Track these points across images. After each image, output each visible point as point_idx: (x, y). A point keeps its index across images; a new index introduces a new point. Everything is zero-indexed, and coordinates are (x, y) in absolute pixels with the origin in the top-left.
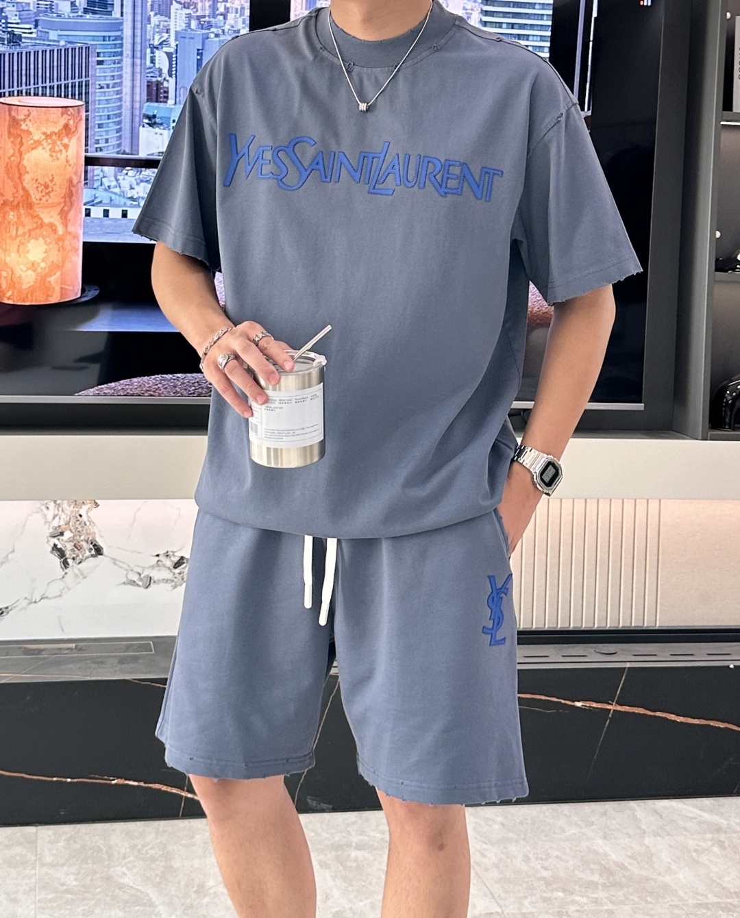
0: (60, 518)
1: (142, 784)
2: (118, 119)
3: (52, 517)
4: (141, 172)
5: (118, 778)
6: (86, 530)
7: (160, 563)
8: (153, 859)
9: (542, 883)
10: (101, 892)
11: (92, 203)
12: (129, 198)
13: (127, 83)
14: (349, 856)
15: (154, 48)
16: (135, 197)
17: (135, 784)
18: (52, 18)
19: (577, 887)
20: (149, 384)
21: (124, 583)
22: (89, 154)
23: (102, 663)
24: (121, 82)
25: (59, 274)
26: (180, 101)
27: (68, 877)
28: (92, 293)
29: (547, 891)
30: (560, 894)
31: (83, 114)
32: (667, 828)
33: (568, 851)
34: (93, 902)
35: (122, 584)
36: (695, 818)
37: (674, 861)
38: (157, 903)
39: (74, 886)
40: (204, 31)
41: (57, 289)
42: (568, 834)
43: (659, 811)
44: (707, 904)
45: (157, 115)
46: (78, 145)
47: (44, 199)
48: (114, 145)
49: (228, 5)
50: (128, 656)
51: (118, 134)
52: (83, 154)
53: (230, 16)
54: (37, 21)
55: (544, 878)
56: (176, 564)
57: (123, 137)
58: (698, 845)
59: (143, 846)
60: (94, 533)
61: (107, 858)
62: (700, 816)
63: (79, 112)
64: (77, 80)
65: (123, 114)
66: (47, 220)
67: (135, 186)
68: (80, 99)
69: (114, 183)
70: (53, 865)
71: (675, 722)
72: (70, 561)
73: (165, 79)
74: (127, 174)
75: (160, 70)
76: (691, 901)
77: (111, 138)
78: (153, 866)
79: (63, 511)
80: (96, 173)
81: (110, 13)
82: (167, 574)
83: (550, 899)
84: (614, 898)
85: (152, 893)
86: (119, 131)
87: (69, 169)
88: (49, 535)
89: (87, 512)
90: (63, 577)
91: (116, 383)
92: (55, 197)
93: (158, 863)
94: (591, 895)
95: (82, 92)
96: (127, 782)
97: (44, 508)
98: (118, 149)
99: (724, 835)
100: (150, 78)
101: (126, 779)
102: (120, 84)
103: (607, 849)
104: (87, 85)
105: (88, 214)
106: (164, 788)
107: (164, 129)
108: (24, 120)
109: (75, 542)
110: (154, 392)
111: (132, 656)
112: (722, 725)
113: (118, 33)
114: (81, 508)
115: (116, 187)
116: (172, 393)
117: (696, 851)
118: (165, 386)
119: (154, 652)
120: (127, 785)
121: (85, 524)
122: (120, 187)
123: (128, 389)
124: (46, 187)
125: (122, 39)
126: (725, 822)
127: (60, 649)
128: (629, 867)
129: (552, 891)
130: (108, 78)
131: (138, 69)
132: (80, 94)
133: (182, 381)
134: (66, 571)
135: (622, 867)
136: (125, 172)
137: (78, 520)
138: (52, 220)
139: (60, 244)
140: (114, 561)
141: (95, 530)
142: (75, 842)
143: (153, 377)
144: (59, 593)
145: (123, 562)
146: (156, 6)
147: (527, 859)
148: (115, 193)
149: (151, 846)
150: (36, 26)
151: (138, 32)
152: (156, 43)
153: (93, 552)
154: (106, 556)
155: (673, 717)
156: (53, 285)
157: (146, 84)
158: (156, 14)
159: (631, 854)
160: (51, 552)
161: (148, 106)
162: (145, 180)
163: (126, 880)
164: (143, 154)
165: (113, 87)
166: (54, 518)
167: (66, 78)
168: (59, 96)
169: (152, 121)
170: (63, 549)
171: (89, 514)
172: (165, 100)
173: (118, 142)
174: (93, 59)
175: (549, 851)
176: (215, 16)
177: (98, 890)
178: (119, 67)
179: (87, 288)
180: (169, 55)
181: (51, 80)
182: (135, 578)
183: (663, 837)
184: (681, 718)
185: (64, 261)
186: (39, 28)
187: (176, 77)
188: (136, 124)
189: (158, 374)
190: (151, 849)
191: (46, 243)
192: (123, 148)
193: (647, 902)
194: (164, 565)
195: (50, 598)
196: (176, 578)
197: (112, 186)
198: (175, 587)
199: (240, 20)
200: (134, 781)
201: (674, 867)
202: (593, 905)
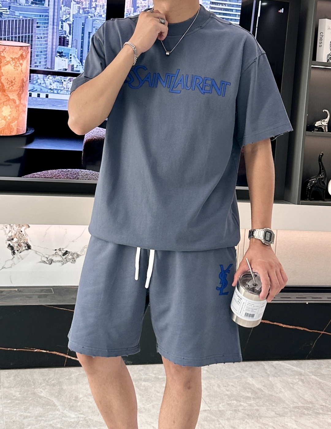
0: (12, 232)
1: (48, 352)
2: (45, 53)
3: (8, 231)
4: (55, 78)
5: (37, 349)
6: (24, 238)
7: (56, 253)
8: (54, 385)
9: (227, 397)
10: (31, 400)
11: (32, 90)
12: (49, 89)
13: (50, 37)
14: (141, 384)
15: (63, 21)
16: (52, 89)
17: (45, 351)
18: (17, 5)
19: (242, 399)
20: (55, 173)
21: (40, 262)
22: (32, 68)
23: (31, 297)
24: (48, 36)
25: (16, 122)
26: (74, 46)
27: (16, 393)
28: (31, 132)
29: (229, 400)
30: (235, 402)
31: (30, 50)
32: (279, 373)
33: (236, 383)
34: (29, 404)
35: (39, 262)
36: (290, 369)
37: (283, 388)
38: (57, 405)
39: (19, 397)
40: (85, 15)
41: (15, 129)
42: (236, 375)
43: (274, 366)
44: (298, 407)
45: (63, 52)
46: (27, 64)
47: (10, 88)
48: (43, 65)
49: (97, 3)
50: (42, 295)
51: (45, 60)
52: (29, 68)
53: (98, 8)
54: (10, 7)
55: (227, 395)
56: (64, 254)
57: (47, 61)
58: (292, 381)
59: (49, 379)
60: (27, 239)
61: (33, 385)
62: (292, 368)
63: (28, 49)
64: (27, 34)
65: (48, 51)
66: (11, 97)
67: (52, 84)
68: (28, 43)
69: (43, 82)
70: (9, 388)
71: (282, 327)
72: (16, 252)
73: (67, 36)
74: (49, 78)
75: (65, 32)
76: (291, 406)
77: (42, 61)
78: (54, 388)
79: (13, 229)
80: (35, 77)
81: (43, 4)
82: (59, 258)
83: (230, 404)
84: (258, 404)
85: (55, 401)
86: (46, 58)
87: (22, 75)
88: (6, 240)
89: (25, 230)
90: (13, 259)
91: (41, 172)
92: (16, 87)
93: (56, 387)
94: (248, 402)
95: (29, 39)
96: (41, 351)
97: (5, 228)
98: (45, 67)
99: (303, 377)
100: (60, 35)
101: (41, 349)
102: (47, 37)
103: (254, 382)
104: (32, 37)
105: (30, 95)
106: (58, 353)
107: (66, 58)
108: (3, 52)
109: (19, 243)
110: (58, 177)
111: (44, 295)
112: (302, 329)
113: (47, 14)
114: (22, 228)
115: (44, 84)
116: (66, 178)
117: (291, 383)
118: (63, 174)
119: (53, 293)
120: (41, 352)
121: (23, 235)
122: (45, 84)
123: (46, 175)
124: (12, 82)
125: (48, 17)
126: (303, 371)
127: (11, 291)
128: (264, 390)
129: (231, 400)
130: (42, 34)
131: (55, 31)
132: (29, 41)
133: (70, 172)
134: (14, 256)
135: (261, 390)
136: (48, 77)
137: (20, 233)
138: (14, 98)
139: (17, 108)
140: (36, 252)
141: (28, 238)
142: (18, 377)
143: (57, 170)
144: (11, 266)
145: (39, 253)
146: (64, 2)
147: (219, 386)
148: (43, 87)
149: (52, 379)
150: (9, 9)
151: (56, 14)
152: (64, 19)
153: (27, 248)
154: (32, 250)
155: (281, 325)
156: (14, 127)
157: (59, 37)
158: (64, 6)
159: (264, 385)
160: (8, 247)
161: (59, 48)
162: (57, 81)
163: (42, 395)
164: (56, 69)
165: (44, 38)
166: (9, 232)
167: (22, 33)
168: (19, 41)
169: (61, 54)
170: (13, 246)
171: (25, 231)
172: (67, 45)
173: (45, 63)
174: (35, 25)
175: (228, 383)
176: (91, 8)
177: (30, 399)
178: (47, 29)
179: (29, 129)
180: (70, 25)
181: (16, 34)
182: (45, 260)
183: (277, 377)
184: (285, 325)
185: (18, 117)
186: (11, 10)
187: (72, 35)
188: (54, 56)
189: (60, 169)
190: (53, 380)
191: (11, 108)
192: (47, 66)
193: (273, 406)
194: (58, 254)
195: (7, 268)
196: (63, 260)
197: (42, 83)
198: (63, 264)
199: (102, 11)
200: (45, 350)
201: (283, 390)
202: (250, 407)
